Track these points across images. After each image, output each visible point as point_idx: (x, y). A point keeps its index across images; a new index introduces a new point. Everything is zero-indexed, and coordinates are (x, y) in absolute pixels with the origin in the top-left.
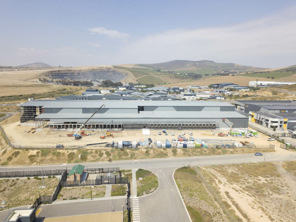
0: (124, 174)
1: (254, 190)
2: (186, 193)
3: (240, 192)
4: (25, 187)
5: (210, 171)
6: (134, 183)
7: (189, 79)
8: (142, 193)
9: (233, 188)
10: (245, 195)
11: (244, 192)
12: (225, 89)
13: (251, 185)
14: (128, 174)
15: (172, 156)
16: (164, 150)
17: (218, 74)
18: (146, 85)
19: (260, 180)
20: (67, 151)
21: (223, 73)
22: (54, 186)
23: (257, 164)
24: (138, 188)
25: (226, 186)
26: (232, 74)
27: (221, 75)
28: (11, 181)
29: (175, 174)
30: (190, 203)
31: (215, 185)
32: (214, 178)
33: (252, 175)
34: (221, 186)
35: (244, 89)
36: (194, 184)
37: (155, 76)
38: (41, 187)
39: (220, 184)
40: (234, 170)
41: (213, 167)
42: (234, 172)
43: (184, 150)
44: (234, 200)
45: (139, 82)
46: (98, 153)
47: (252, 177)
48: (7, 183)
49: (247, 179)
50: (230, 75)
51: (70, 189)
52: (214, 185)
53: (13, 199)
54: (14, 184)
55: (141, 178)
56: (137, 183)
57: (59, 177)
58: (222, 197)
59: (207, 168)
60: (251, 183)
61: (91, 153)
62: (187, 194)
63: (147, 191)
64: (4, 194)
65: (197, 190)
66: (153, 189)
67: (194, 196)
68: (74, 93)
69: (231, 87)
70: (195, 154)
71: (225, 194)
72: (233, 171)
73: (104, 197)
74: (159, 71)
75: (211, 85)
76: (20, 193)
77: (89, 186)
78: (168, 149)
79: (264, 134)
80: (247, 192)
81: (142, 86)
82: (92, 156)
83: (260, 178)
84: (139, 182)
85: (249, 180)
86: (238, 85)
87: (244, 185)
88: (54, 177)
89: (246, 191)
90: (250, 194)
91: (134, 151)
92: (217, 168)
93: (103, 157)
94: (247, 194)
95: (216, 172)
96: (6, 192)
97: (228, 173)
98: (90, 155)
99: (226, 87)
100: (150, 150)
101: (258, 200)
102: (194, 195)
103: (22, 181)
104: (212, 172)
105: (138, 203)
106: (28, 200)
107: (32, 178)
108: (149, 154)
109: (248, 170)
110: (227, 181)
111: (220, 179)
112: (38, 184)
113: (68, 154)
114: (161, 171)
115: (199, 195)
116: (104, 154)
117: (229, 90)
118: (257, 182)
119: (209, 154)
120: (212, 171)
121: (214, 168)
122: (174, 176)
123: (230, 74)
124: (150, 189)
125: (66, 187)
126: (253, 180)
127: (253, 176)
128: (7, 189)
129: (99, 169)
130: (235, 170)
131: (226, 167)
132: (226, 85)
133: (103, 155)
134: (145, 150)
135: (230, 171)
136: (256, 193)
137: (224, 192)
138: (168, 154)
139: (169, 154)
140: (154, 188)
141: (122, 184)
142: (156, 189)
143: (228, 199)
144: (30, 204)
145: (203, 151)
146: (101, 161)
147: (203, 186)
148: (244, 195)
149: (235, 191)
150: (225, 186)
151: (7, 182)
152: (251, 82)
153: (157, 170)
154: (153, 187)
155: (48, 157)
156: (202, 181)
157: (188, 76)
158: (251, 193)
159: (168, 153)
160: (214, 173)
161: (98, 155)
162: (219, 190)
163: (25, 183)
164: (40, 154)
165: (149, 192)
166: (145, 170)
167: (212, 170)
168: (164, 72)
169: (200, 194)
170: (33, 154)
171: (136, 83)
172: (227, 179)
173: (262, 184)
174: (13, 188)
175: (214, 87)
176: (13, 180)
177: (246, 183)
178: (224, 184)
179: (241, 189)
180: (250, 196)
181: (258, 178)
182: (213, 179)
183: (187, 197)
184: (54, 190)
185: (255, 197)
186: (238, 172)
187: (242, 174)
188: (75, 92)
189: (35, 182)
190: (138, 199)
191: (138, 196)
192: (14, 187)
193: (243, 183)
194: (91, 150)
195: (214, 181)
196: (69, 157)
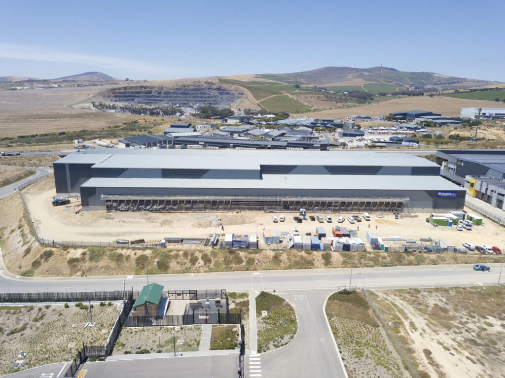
0: (233, 302)
1: (481, 347)
2: (349, 349)
3: (453, 351)
4: (60, 323)
5: (393, 301)
6: (253, 323)
7: (350, 102)
8: (266, 346)
9: (439, 343)
10: (464, 358)
11: (460, 352)
12: (417, 124)
13: (473, 336)
14: (241, 302)
15: (323, 266)
16: (307, 253)
17: (404, 94)
18: (274, 114)
19: (491, 325)
20: (134, 252)
21: (412, 91)
22: (110, 325)
23: (485, 288)
24: (259, 333)
25: (425, 335)
26: (428, 94)
27: (410, 94)
28: (36, 309)
29: (328, 305)
30: (357, 372)
31: (404, 333)
32: (401, 318)
33: (474, 312)
34: (414, 336)
35: (451, 123)
36: (364, 328)
37: (291, 96)
38: (86, 325)
39: (413, 333)
40: (440, 300)
41: (400, 292)
42: (440, 304)
43: (345, 256)
44: (441, 369)
45: (262, 108)
46: (189, 257)
47: (474, 317)
48: (29, 313)
49: (466, 323)
50: (426, 94)
51: (137, 330)
52: (402, 334)
53: (38, 346)
54: (41, 318)
55: (266, 312)
56: (259, 322)
57: (119, 305)
58: (418, 361)
59: (387, 295)
60: (474, 331)
61: (177, 256)
62: (351, 350)
63: (276, 341)
64: (24, 336)
65: (370, 342)
66: (287, 338)
67: (365, 357)
68: (151, 130)
69: (428, 119)
70: (365, 262)
71: (423, 355)
72: (437, 303)
73: (198, 350)
74: (297, 87)
75: (390, 114)
76: (51, 335)
77: (172, 327)
78: (315, 252)
79: (494, 221)
80: (466, 353)
82: (178, 263)
83: (491, 320)
84: (261, 321)
85: (470, 325)
86: (440, 115)
87: (460, 335)
88: (110, 305)
89: (465, 349)
90: (473, 357)
91: (252, 256)
92: (407, 295)
93: (197, 265)
94: (467, 358)
95: (405, 303)
96: (27, 332)
97: (427, 306)
98: (174, 260)
99: (418, 120)
100: (282, 253)
101: (489, 372)
102: (365, 354)
103: (54, 310)
104: (397, 303)
105: (260, 367)
106: (64, 351)
107: (72, 304)
108: (281, 261)
109: (467, 301)
110: (427, 325)
111: (414, 319)
112: (82, 317)
113: (135, 257)
114: (301, 297)
115: (373, 353)
116: (200, 258)
117: (425, 125)
118: (485, 330)
119: (392, 264)
120: (399, 302)
121: (401, 296)
122: (326, 310)
123: (426, 92)
124: (282, 338)
125: (131, 327)
126: (478, 324)
127: (477, 316)
128: (28, 326)
129: (190, 292)
130: (442, 301)
131: (424, 293)
132: (418, 116)
133: (198, 262)
134: (272, 254)
135: (432, 301)
136: (484, 356)
137: (422, 352)
138: (314, 262)
139: (316, 262)
140: (289, 336)
141: (230, 324)
142: (292, 337)
143: (429, 366)
144: (67, 360)
145: (380, 258)
146: (194, 272)
147: (380, 334)
148: (462, 358)
149: (444, 349)
150: (423, 337)
151: (29, 311)
152: (464, 109)
153: (295, 296)
154: (286, 332)
155: (101, 263)
156: (380, 324)
157: (349, 96)
158: (475, 355)
159: (314, 260)
160: (402, 305)
161: (189, 261)
162: (411, 346)
163: (61, 315)
164: (88, 256)
165: (280, 344)
166: (273, 294)
167: (397, 298)
168: (306, 90)
169: (376, 353)
170: (75, 257)
171: (257, 110)
172: (426, 321)
173: (496, 335)
174: (38, 324)
175: (396, 119)
176: (40, 309)
177: (463, 330)
178: (422, 331)
179: (455, 344)
180: (474, 363)
181: (487, 320)
182: (399, 319)
183: (352, 358)
184: (109, 332)
185: (483, 364)
186: (447, 306)
187: (456, 310)
188: (152, 128)
189: (78, 314)
190: (259, 359)
191: (259, 351)
192: (41, 322)
193: (458, 331)
194: (176, 252)
195: (401, 323)
196: (138, 264)
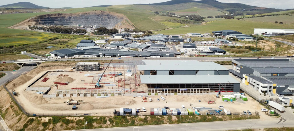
15: (168, 123)
35: (247, 38)
37: (153, 20)
43: (179, 118)
68: (67, 43)
69: (234, 36)
70: (188, 120)
74: (157, 13)
81: (139, 33)
99: (228, 36)
119: (200, 121)
132: (229, 34)
145: (195, 118)
157: (189, 18)
171: (133, 29)
175: (216, 36)
